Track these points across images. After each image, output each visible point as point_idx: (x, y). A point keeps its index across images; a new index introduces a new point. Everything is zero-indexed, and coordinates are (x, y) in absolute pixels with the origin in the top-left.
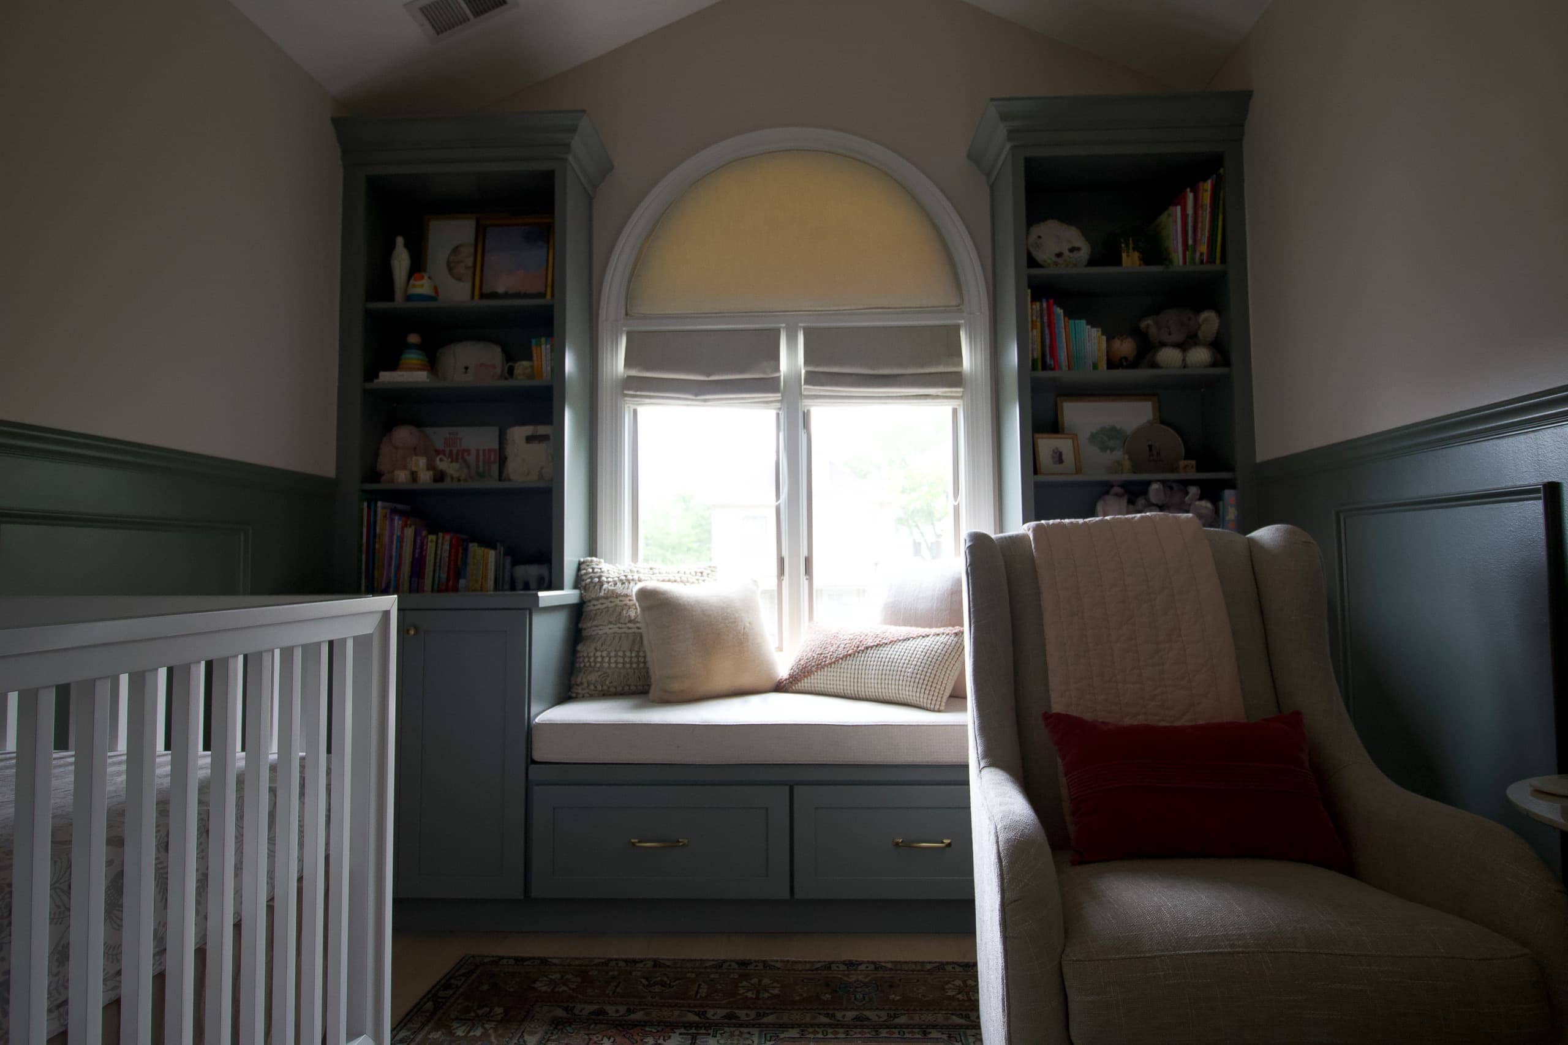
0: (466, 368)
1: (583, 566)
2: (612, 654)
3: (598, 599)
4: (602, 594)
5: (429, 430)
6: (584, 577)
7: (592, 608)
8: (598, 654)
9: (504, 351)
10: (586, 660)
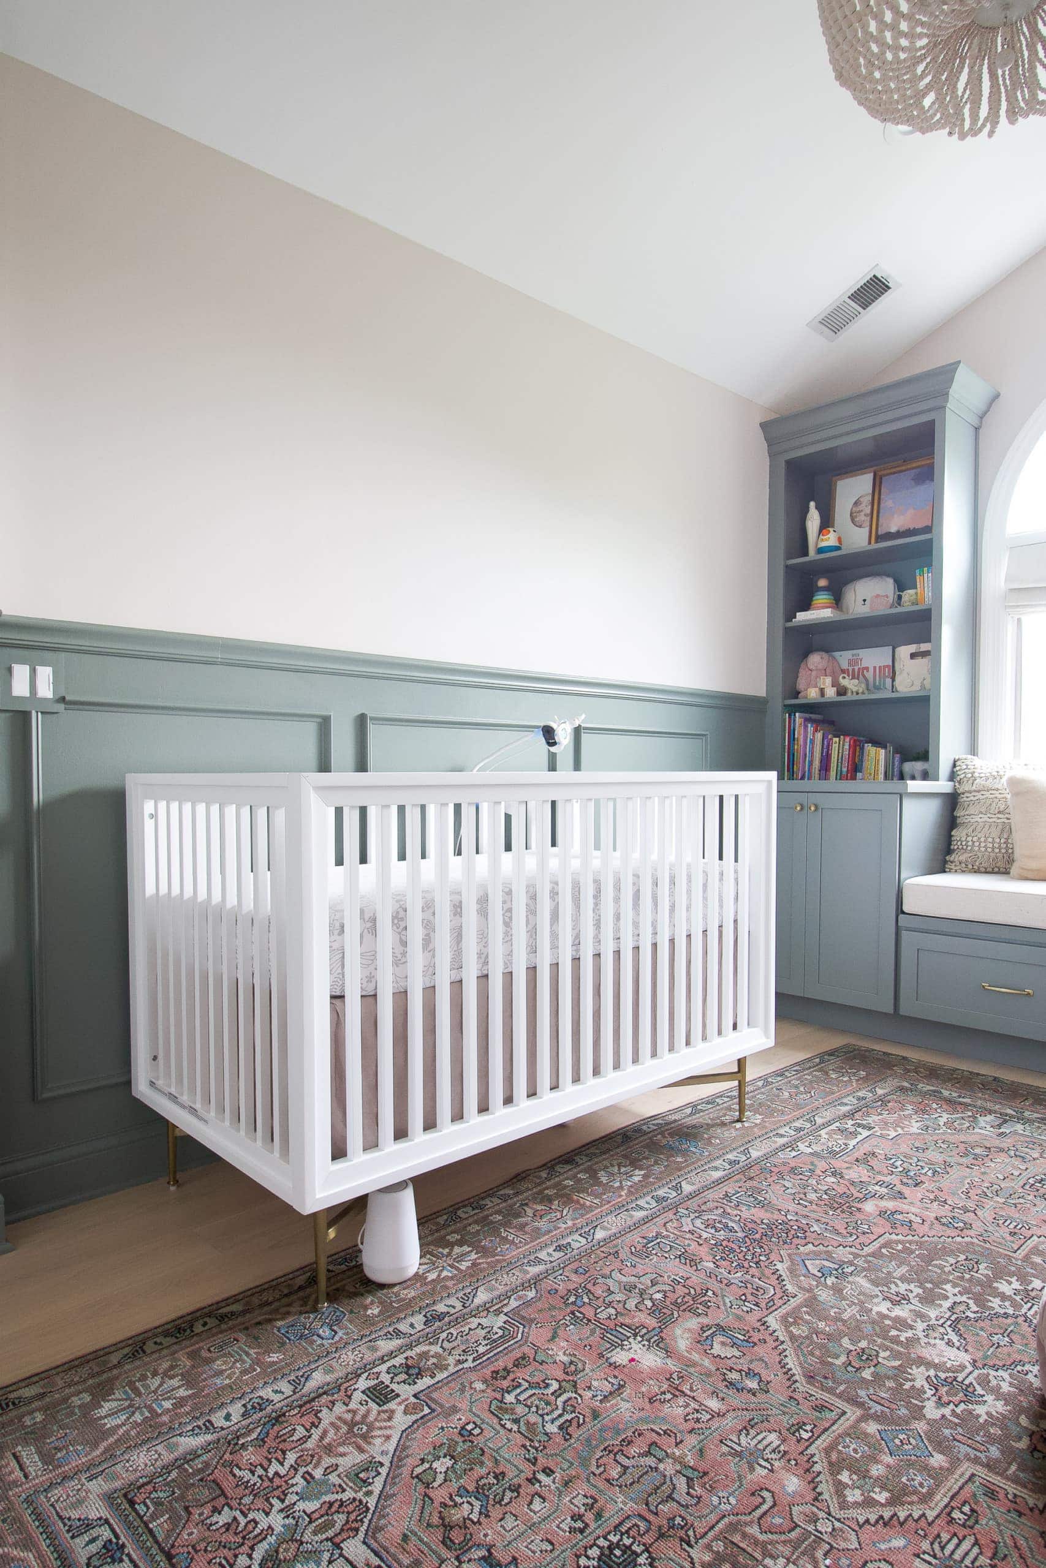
0: (865, 600)
1: (958, 763)
2: (982, 839)
3: (970, 792)
4: (974, 788)
5: (837, 654)
6: (959, 773)
7: (965, 799)
8: (969, 839)
9: (896, 581)
10: (959, 843)
